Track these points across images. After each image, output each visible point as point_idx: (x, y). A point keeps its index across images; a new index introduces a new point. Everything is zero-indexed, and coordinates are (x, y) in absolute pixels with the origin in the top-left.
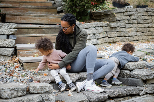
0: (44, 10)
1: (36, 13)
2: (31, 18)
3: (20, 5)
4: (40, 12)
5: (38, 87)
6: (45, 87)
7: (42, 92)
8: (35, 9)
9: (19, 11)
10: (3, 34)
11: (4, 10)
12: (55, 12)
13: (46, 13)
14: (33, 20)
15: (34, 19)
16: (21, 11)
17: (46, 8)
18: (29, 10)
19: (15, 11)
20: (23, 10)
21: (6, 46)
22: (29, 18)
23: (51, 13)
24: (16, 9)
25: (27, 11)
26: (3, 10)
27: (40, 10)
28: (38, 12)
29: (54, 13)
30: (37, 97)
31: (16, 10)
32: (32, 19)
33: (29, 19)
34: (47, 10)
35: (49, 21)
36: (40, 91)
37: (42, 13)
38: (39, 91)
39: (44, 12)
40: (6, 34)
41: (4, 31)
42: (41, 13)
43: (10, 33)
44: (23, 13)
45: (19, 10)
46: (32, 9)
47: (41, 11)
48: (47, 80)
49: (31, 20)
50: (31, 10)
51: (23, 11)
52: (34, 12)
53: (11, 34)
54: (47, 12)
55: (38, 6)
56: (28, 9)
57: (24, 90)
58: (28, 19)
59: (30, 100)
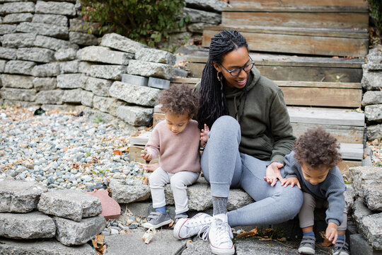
0: (330, 18)
1: (308, 24)
2: (263, 39)
3: (280, 6)
4: (319, 23)
5: (52, 201)
6: (65, 204)
7: (59, 214)
8: (306, 15)
9: (266, 20)
10: (137, 73)
11: (230, 18)
12: (360, 23)
13: (337, 25)
14: (268, 43)
15: (272, 42)
16: (271, 20)
17: (337, 11)
18: (290, 18)
19: (257, 20)
20: (276, 17)
21: (137, 102)
22: (258, 38)
23: (349, 26)
24: (257, 16)
25: (285, 19)
26: (229, 16)
27: (319, 16)
28: (315, 23)
29: (359, 25)
30: (35, 223)
31: (258, 18)
32: (268, 40)
33: (260, 40)
34: (338, 17)
35: (313, 46)
36: (56, 210)
37: (325, 24)
38: (52, 211)
39: (331, 23)
40: (143, 74)
41: (139, 67)
42: (321, 26)
43: (149, 74)
44: (275, 25)
45: (266, 18)
46: (298, 14)
47: (323, 20)
48: (129, 191)
49: (264, 42)
50: (296, 18)
51: (275, 19)
52: (303, 23)
53: (153, 76)
54: (339, 21)
55: (328, 7)
56: (289, 15)
57: (21, 201)
58: (257, 41)
59: (18, 224)
